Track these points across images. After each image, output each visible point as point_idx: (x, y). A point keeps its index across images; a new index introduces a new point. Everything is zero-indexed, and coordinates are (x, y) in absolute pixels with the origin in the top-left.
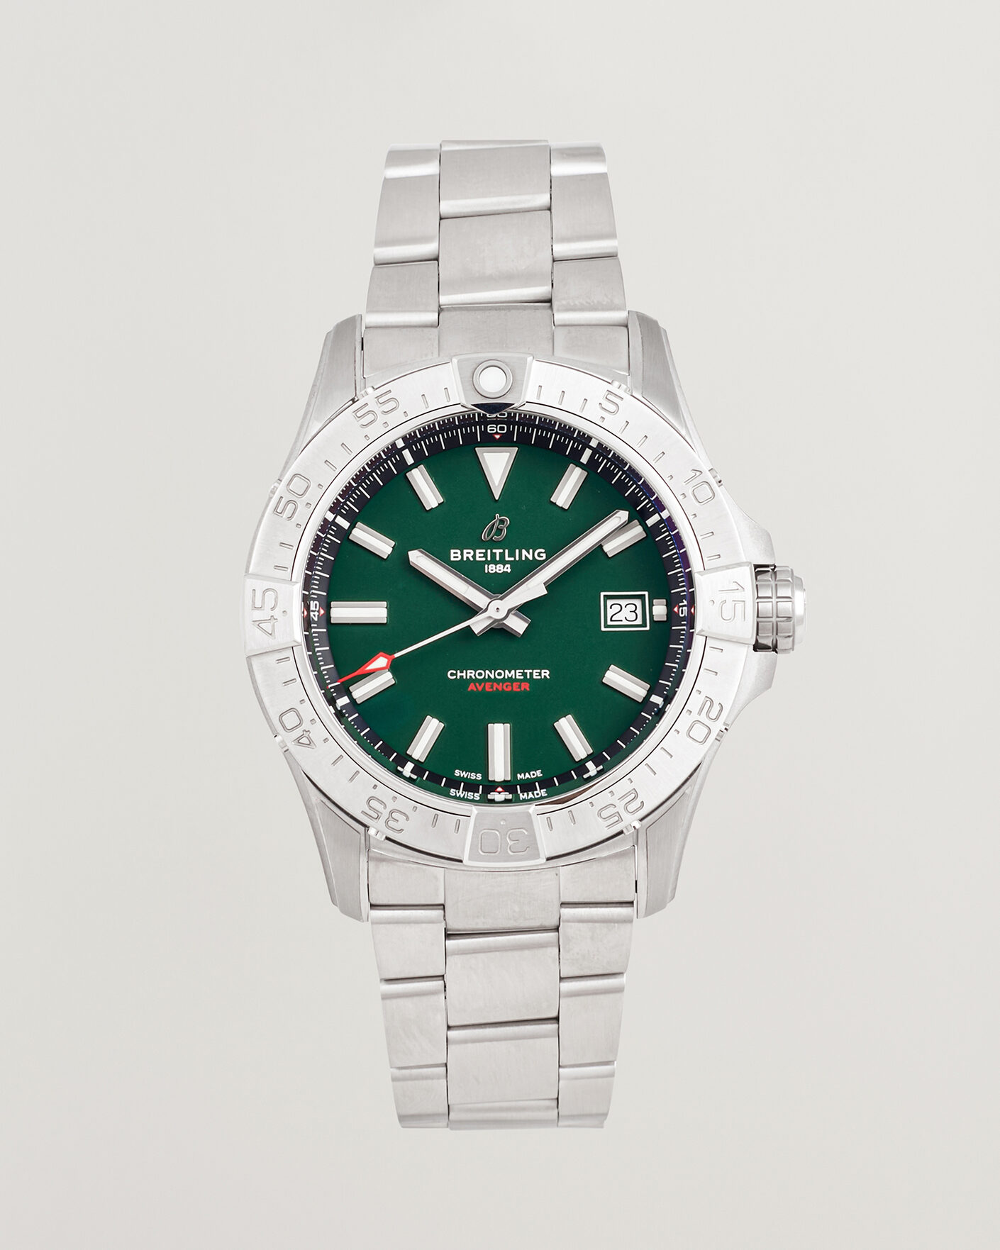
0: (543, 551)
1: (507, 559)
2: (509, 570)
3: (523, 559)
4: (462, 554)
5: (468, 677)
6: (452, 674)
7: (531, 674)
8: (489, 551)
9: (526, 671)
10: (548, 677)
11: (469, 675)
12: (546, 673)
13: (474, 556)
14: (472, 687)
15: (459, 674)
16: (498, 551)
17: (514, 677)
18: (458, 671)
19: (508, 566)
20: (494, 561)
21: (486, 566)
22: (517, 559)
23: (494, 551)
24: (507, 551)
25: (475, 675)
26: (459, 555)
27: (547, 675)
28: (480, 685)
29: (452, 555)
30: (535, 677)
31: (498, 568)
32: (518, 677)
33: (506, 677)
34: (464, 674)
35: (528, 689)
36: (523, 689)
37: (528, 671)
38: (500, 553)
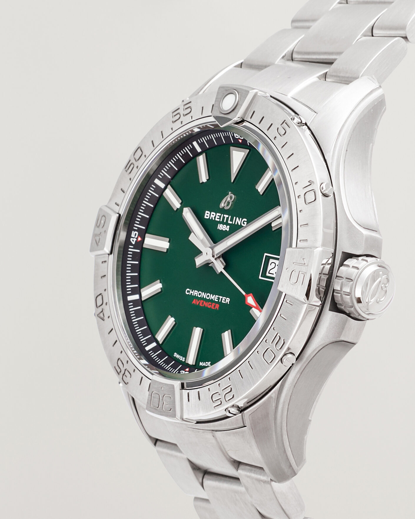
0: (246, 220)
1: (229, 222)
2: (228, 230)
3: (236, 224)
4: (210, 215)
5: (194, 295)
6: (188, 292)
7: (222, 299)
8: (222, 215)
9: (220, 297)
10: (228, 303)
11: (195, 293)
12: (228, 300)
13: (215, 217)
14: (194, 302)
15: (191, 292)
16: (226, 216)
17: (214, 300)
18: (191, 290)
19: (228, 227)
20: (223, 223)
21: (219, 224)
22: (233, 223)
23: (225, 216)
24: (230, 217)
25: (197, 294)
26: (208, 215)
27: (228, 301)
28: (198, 301)
29: (206, 214)
30: (223, 302)
31: (224, 227)
32: (215, 300)
33: (210, 299)
34: (193, 292)
35: (218, 309)
36: (215, 308)
37: (221, 297)
38: (227, 217)
